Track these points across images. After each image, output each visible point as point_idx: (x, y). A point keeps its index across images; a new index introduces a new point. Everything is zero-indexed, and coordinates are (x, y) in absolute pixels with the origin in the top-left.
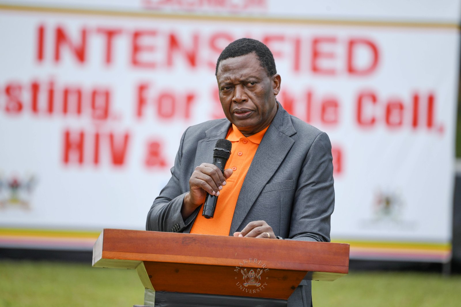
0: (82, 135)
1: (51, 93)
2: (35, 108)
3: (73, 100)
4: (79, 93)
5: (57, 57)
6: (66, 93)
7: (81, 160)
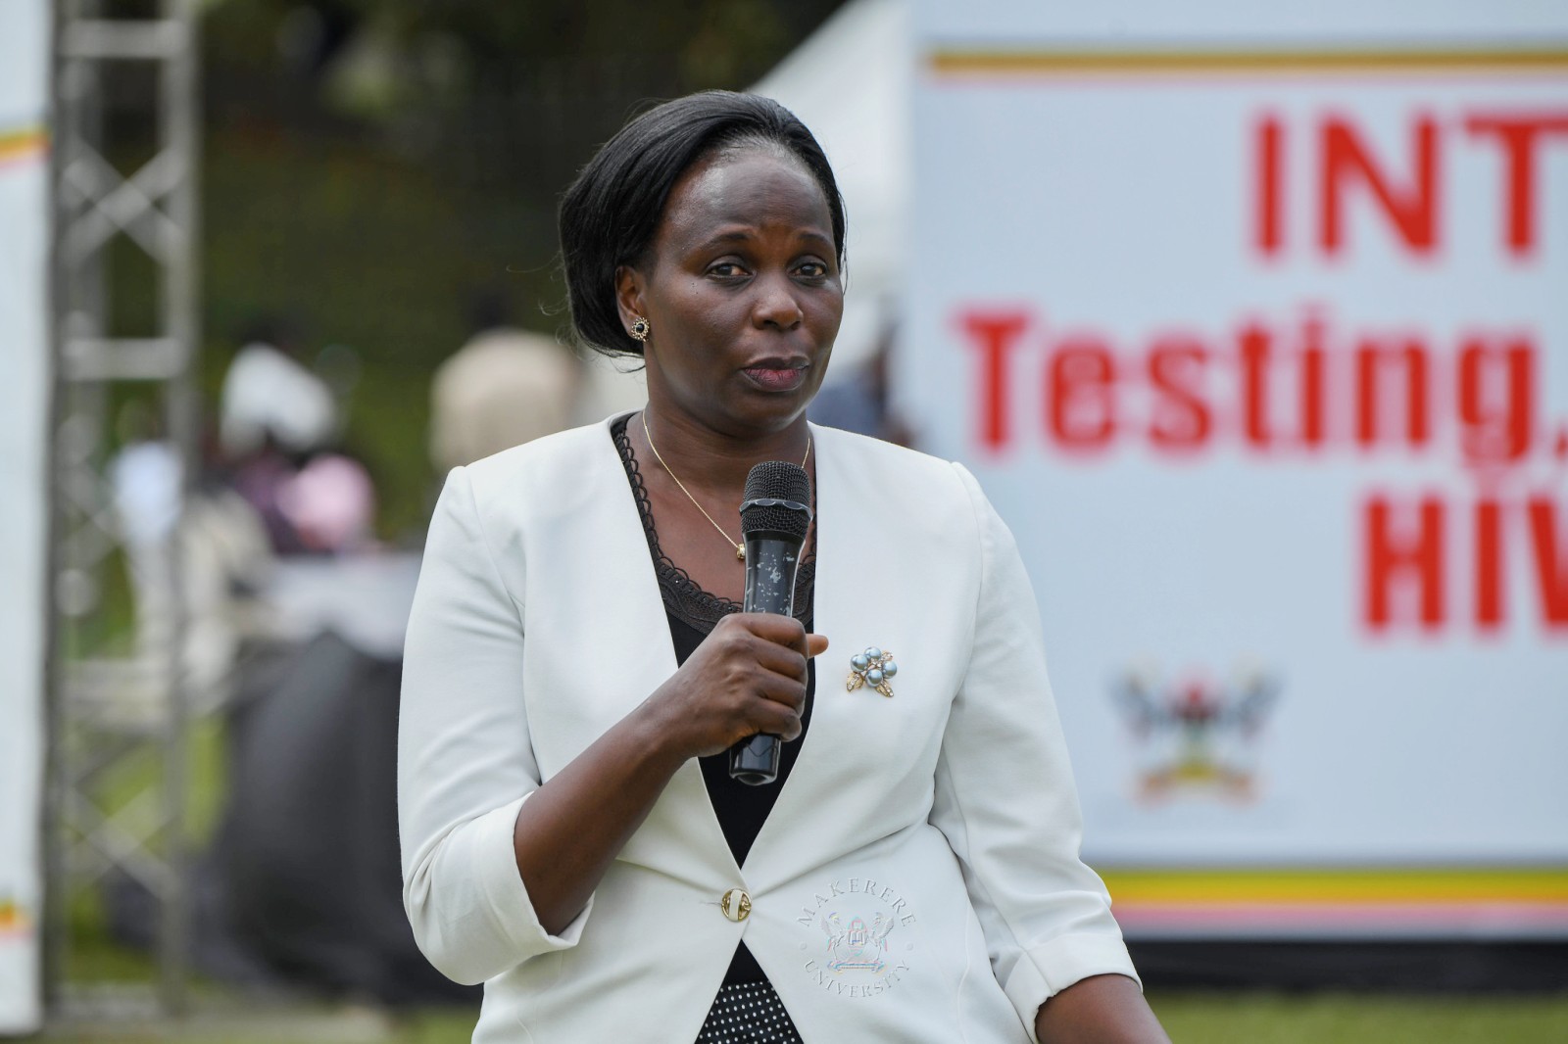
0: (1432, 514)
1: (1313, 364)
2: (1256, 430)
3: (1393, 385)
4: (1416, 358)
5: (1331, 235)
6: (1368, 359)
7: (1432, 612)
